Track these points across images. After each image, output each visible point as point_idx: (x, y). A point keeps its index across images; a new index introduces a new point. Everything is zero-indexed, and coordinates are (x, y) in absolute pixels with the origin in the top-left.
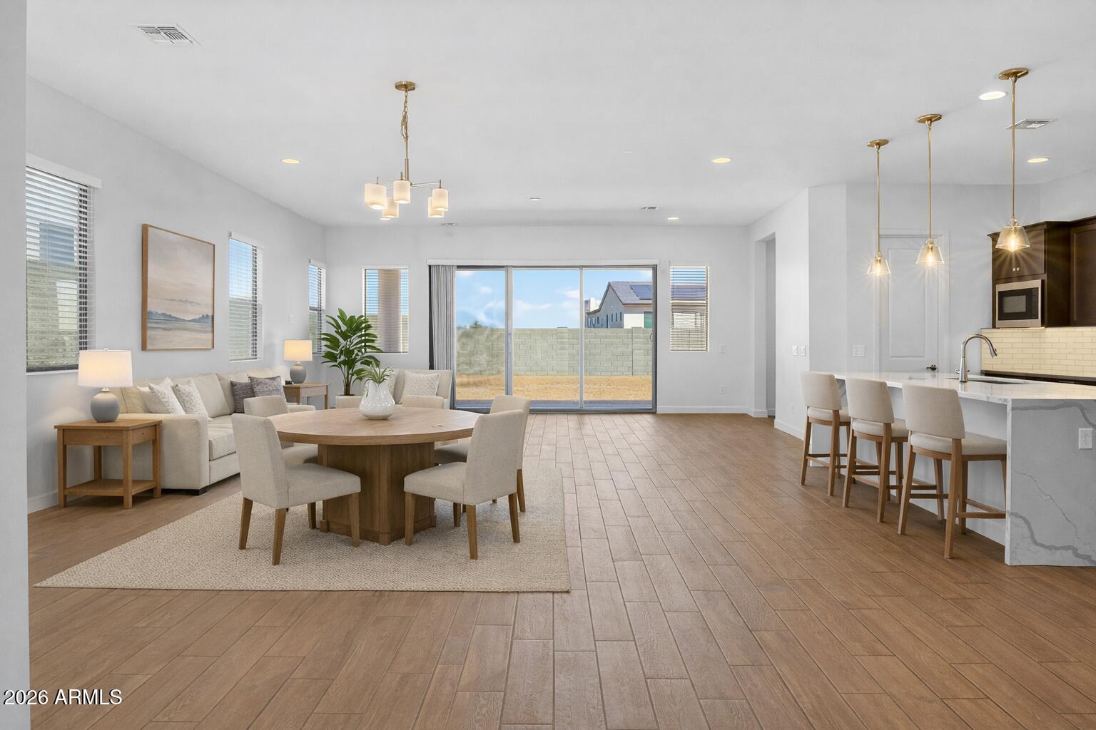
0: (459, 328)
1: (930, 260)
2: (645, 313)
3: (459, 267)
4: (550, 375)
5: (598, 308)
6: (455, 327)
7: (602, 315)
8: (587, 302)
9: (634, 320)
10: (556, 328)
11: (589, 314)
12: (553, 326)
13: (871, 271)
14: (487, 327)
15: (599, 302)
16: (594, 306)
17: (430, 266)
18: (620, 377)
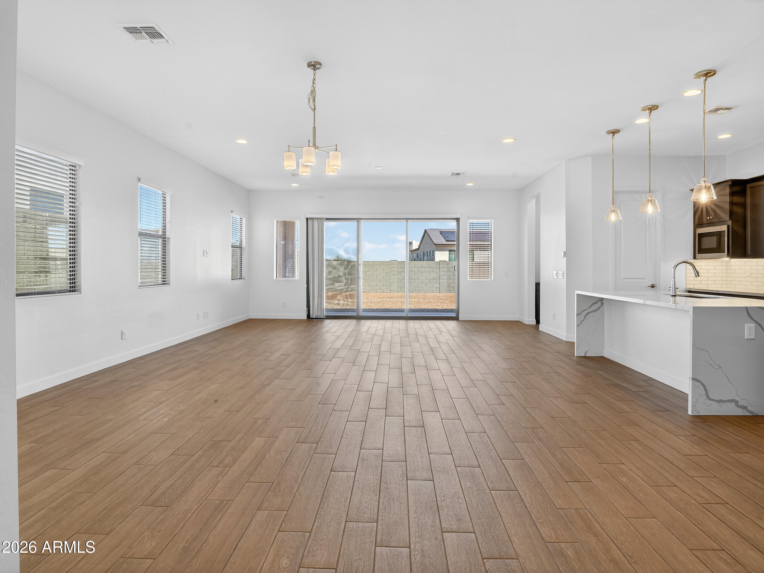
0: (326, 260)
1: (650, 209)
2: (450, 251)
3: (327, 219)
4: (385, 292)
5: (418, 247)
6: (325, 259)
7: (420, 252)
8: (411, 243)
9: (441, 256)
10: (390, 261)
11: (412, 251)
12: (388, 260)
13: (607, 218)
14: (345, 260)
15: (419, 243)
16: (415, 246)
17: (307, 219)
18: (431, 294)
